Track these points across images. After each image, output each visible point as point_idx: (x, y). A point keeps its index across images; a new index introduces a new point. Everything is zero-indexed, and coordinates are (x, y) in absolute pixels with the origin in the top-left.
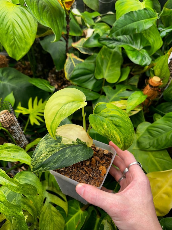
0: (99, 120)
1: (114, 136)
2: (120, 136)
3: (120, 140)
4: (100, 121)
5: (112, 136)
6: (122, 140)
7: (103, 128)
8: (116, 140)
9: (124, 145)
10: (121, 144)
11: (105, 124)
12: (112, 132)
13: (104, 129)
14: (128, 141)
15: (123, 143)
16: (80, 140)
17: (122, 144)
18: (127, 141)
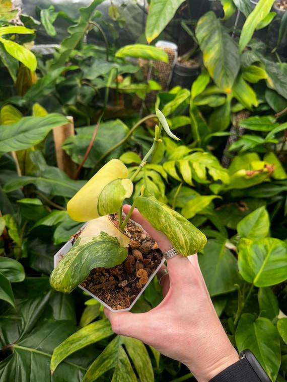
0: (153, 209)
1: (176, 235)
2: (184, 235)
3: (184, 242)
4: (155, 210)
5: (171, 235)
6: (187, 242)
7: (159, 221)
8: (179, 243)
9: (190, 249)
10: (185, 249)
11: (163, 216)
12: (173, 229)
13: (160, 223)
14: (197, 243)
15: (189, 248)
16: (107, 234)
17: (187, 249)
18: (195, 243)
